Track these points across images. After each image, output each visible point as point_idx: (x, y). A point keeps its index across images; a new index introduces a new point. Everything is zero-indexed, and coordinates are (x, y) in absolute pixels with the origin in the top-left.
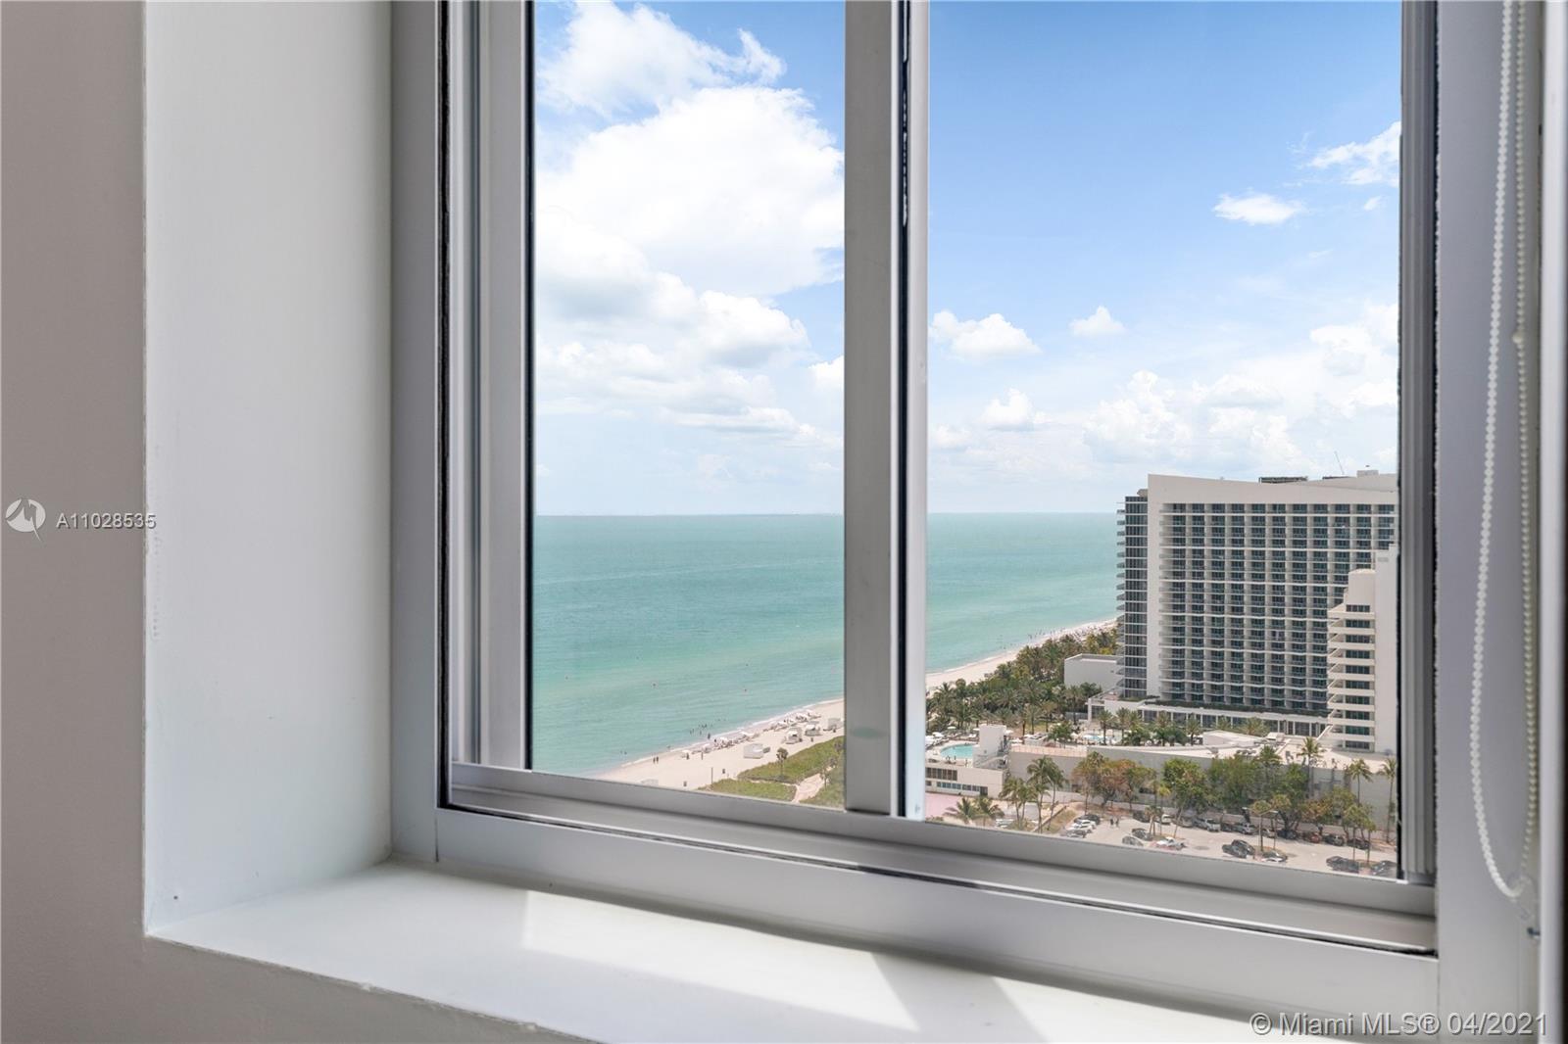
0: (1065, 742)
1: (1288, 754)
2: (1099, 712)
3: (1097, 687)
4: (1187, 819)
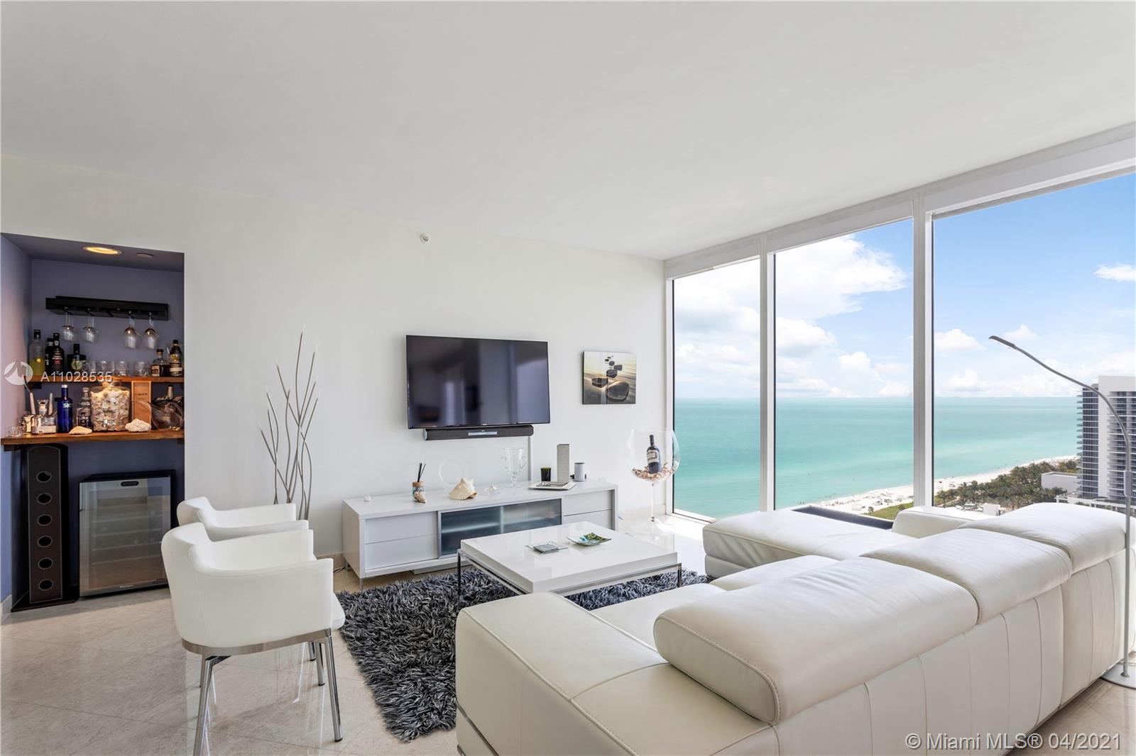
3: (1063, 490)
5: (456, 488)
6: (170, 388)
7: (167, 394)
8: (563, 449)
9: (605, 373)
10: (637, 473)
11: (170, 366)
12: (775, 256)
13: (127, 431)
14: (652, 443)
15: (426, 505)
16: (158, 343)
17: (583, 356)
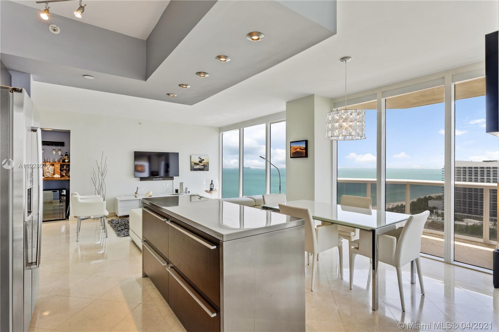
2: (436, 213)
5: (147, 194)
6: (65, 166)
7: (64, 167)
8: (181, 184)
9: (198, 162)
10: (207, 191)
11: (65, 159)
12: (243, 129)
13: (54, 177)
14: (212, 183)
15: (137, 198)
16: (62, 153)
17: (191, 156)
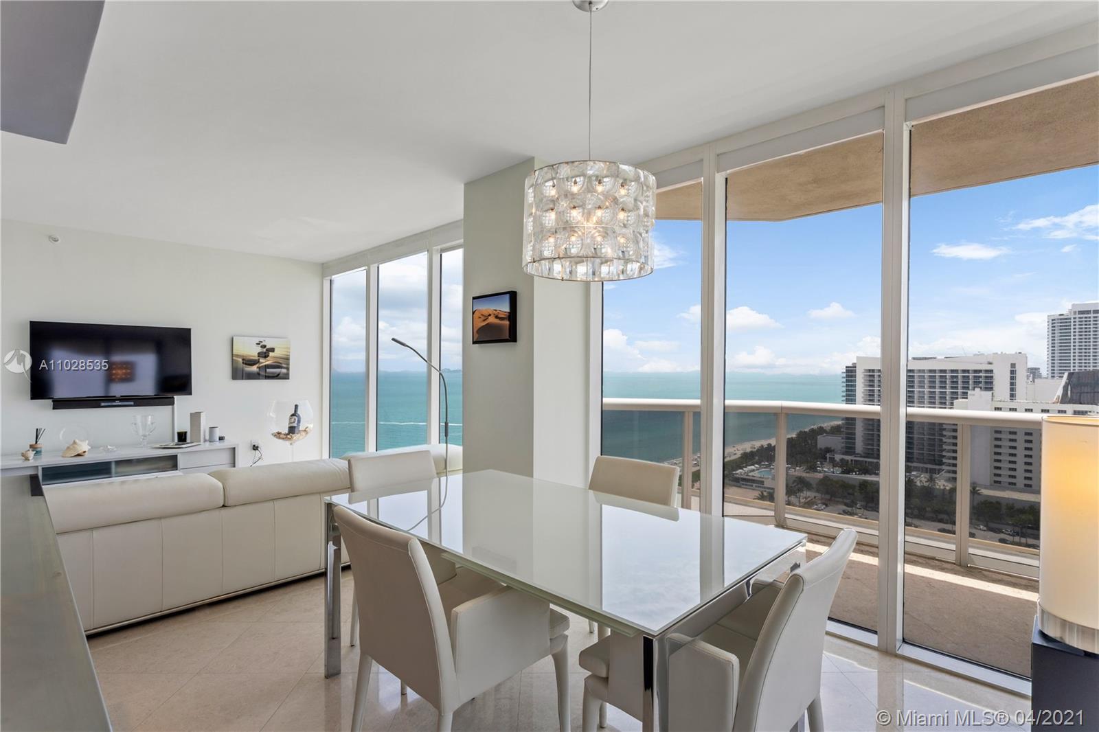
0: (814, 472)
1: (921, 481)
2: (832, 460)
3: (832, 449)
4: (871, 507)
5: (68, 448)
8: (195, 417)
9: (256, 355)
10: (278, 435)
12: (378, 266)
14: (295, 411)
17: (233, 339)
